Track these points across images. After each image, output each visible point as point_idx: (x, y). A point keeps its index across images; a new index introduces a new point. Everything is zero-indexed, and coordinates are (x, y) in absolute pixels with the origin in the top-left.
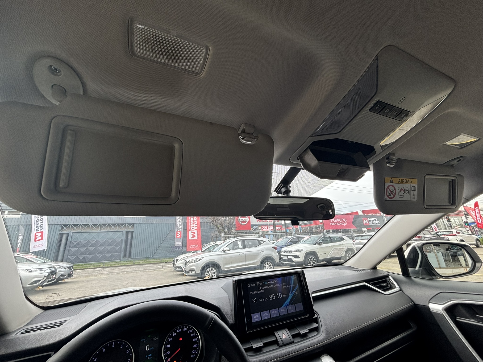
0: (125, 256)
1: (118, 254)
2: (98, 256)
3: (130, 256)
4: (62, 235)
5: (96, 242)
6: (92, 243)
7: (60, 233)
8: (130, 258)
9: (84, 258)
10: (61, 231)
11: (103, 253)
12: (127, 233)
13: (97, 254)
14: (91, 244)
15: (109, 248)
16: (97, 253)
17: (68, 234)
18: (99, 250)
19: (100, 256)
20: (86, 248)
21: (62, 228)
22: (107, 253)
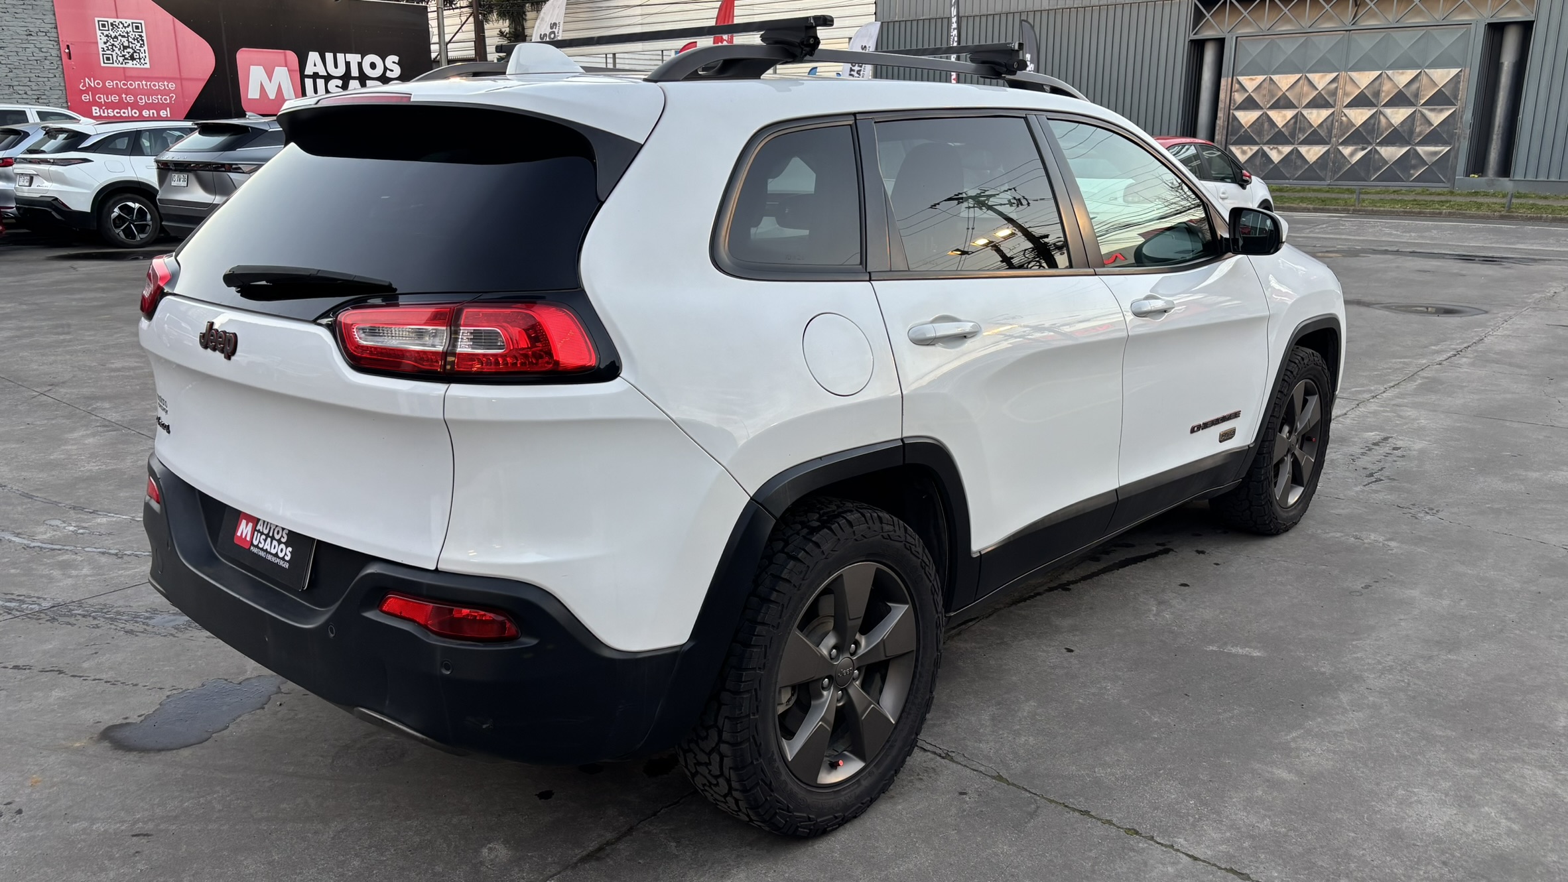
0: (1477, 165)
1: (1440, 152)
2: (1346, 151)
3: (1505, 169)
4: (1198, 47)
5: (1334, 85)
6: (1317, 89)
7: (1191, 40)
8: (1505, 181)
9: (1286, 159)
10: (1192, 32)
11: (1371, 144)
12: (1496, 30)
13: (1342, 144)
14: (1315, 95)
15: (1397, 116)
16: (1340, 138)
17: (1221, 42)
18: (1354, 125)
19: (1352, 154)
20: (1290, 114)
21: (1198, 17)
22: (1387, 142)
